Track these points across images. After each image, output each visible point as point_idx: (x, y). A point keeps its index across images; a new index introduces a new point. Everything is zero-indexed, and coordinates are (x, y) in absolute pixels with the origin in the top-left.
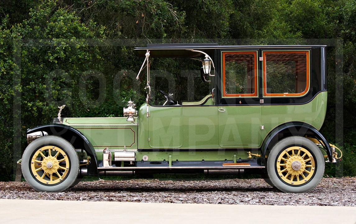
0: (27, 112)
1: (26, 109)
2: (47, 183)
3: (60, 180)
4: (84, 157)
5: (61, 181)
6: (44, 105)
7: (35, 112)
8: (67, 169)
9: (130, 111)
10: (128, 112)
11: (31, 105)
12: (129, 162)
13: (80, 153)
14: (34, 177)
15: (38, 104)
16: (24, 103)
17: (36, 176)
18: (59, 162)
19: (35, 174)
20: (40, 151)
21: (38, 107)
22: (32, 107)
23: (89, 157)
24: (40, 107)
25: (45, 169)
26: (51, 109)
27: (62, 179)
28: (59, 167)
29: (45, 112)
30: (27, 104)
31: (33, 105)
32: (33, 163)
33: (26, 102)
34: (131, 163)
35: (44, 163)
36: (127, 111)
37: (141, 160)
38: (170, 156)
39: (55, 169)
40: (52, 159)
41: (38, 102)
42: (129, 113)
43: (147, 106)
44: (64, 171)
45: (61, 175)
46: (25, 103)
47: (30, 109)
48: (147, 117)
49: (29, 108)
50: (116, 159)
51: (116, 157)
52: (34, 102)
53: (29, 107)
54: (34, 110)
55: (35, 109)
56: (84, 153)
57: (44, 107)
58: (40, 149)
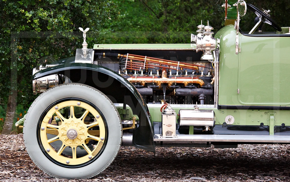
0: (23, 26)
1: (22, 20)
2: (68, 163)
3: (90, 158)
4: (127, 116)
5: (92, 160)
6: (50, 16)
7: (37, 26)
8: (102, 140)
9: (208, 43)
10: (204, 45)
11: (31, 15)
12: (204, 127)
13: (122, 109)
14: (46, 153)
15: (41, 14)
16: (19, 12)
17: (49, 151)
18: (87, 127)
19: (47, 147)
20: (56, 109)
21: (40, 19)
22: (31, 19)
23: (136, 117)
24: (44, 18)
25: (65, 139)
26: (60, 22)
27: (93, 157)
28: (88, 137)
29: (51, 26)
30: (24, 14)
31: (34, 16)
32: (43, 130)
33: (23, 10)
34: (207, 129)
35: (63, 129)
36: (203, 43)
37: (222, 124)
38: (272, 117)
39: (80, 140)
40: (76, 122)
41: (41, 12)
42: (206, 47)
43: (237, 34)
44: (96, 142)
45: (92, 149)
46: (21, 12)
47: (30, 21)
48: (237, 54)
49: (27, 20)
50: (183, 123)
51: (183, 120)
52: (35, 11)
53: (28, 18)
54: (35, 24)
55: (36, 21)
56: (128, 110)
57: (51, 19)
58: (56, 106)
